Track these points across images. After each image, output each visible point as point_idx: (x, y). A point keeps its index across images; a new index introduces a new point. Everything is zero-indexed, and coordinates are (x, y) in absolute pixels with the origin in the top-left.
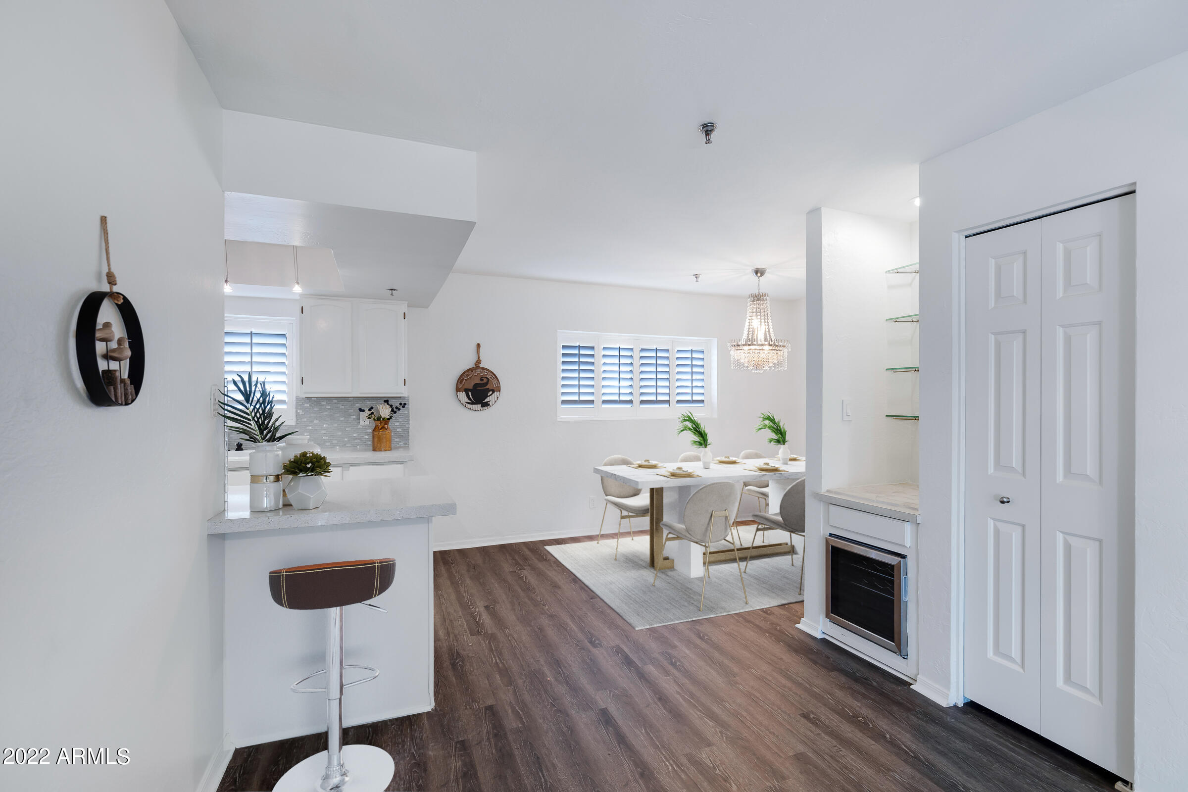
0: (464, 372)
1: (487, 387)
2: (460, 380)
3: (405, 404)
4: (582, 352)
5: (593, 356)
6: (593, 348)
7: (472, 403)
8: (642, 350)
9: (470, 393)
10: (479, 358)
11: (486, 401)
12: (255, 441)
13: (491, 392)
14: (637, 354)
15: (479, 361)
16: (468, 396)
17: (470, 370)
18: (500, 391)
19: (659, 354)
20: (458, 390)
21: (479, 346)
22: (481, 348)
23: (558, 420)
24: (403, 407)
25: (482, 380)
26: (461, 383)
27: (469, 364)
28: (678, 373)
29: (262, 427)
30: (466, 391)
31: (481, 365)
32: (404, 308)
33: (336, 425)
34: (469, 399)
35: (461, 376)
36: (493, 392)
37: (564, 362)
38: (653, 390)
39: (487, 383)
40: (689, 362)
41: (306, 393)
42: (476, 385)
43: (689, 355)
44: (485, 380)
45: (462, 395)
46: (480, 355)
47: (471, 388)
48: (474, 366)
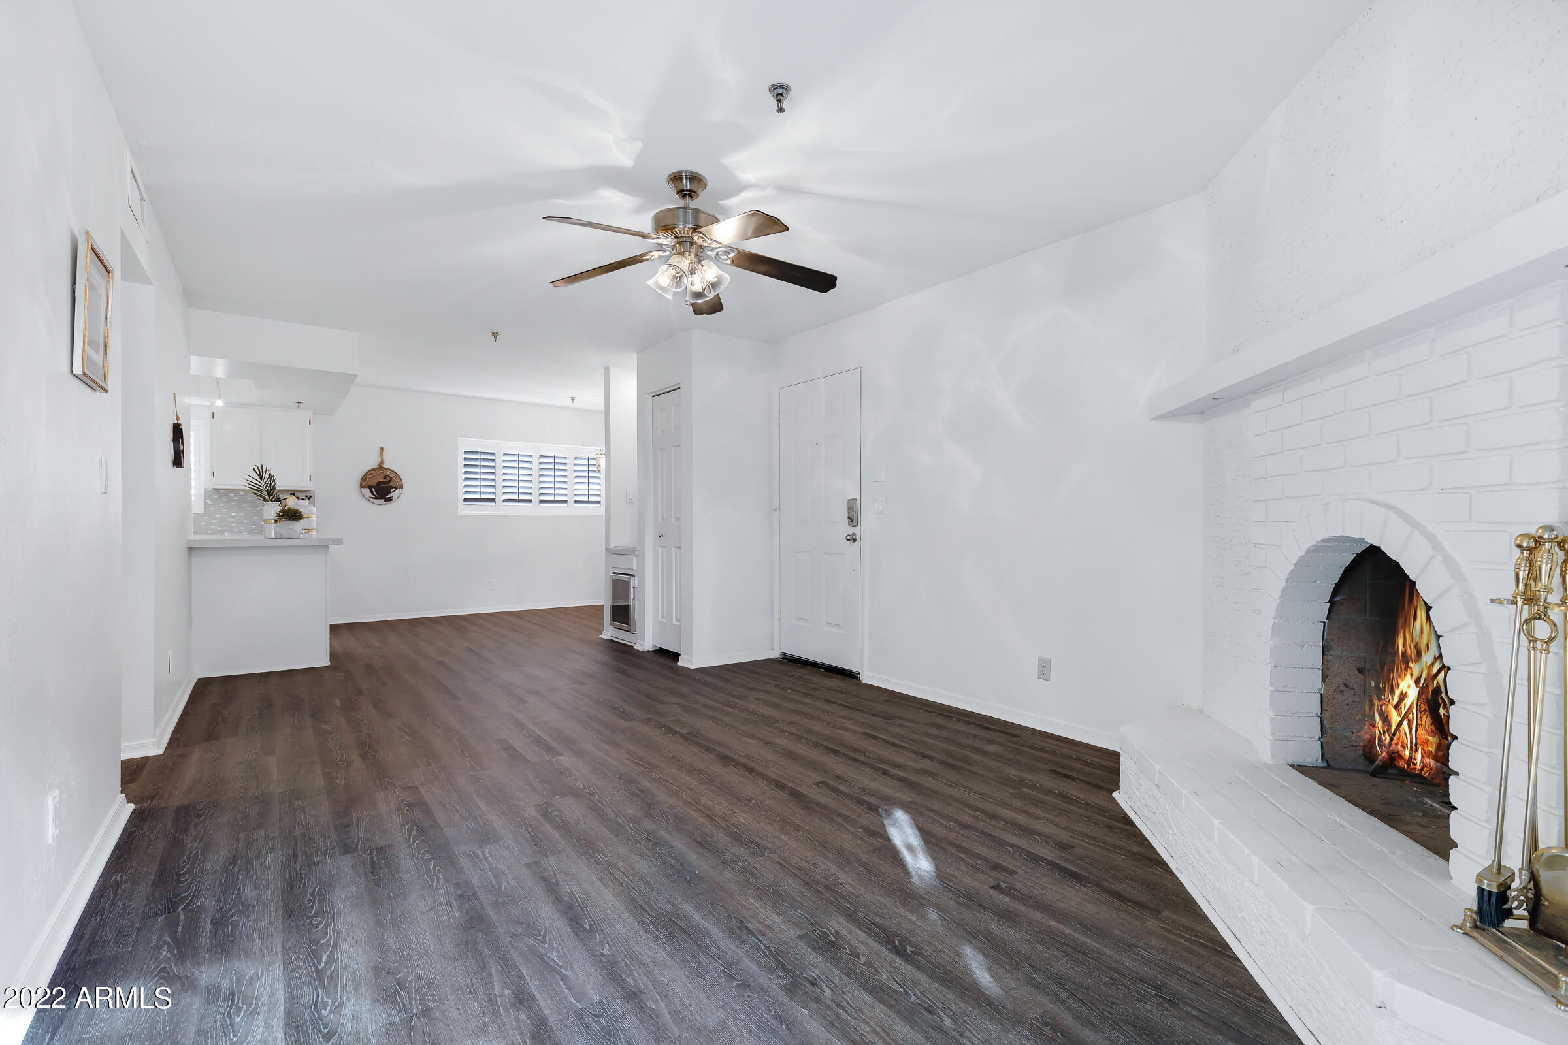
0: (368, 472)
1: (390, 484)
2: (364, 478)
3: (311, 496)
4: (482, 457)
5: (494, 460)
6: (494, 454)
7: (376, 498)
8: (541, 456)
9: (373, 489)
10: (382, 459)
11: (389, 496)
12: (266, 501)
13: (394, 489)
14: (536, 460)
15: (382, 463)
16: (372, 492)
17: (374, 469)
18: (402, 488)
19: (557, 461)
20: (362, 486)
21: (382, 449)
22: (384, 452)
23: (459, 514)
24: (309, 499)
25: (385, 478)
26: (365, 480)
27: (373, 463)
28: (576, 477)
29: (270, 494)
30: (370, 487)
31: (384, 466)
32: (309, 415)
33: (243, 514)
34: (373, 494)
35: (365, 475)
36: (396, 489)
37: (465, 466)
38: (552, 491)
39: (390, 482)
40: (586, 468)
41: (216, 485)
42: (379, 483)
43: (585, 462)
44: (388, 479)
45: (366, 491)
46: (384, 457)
47: (375, 485)
48: (377, 466)
